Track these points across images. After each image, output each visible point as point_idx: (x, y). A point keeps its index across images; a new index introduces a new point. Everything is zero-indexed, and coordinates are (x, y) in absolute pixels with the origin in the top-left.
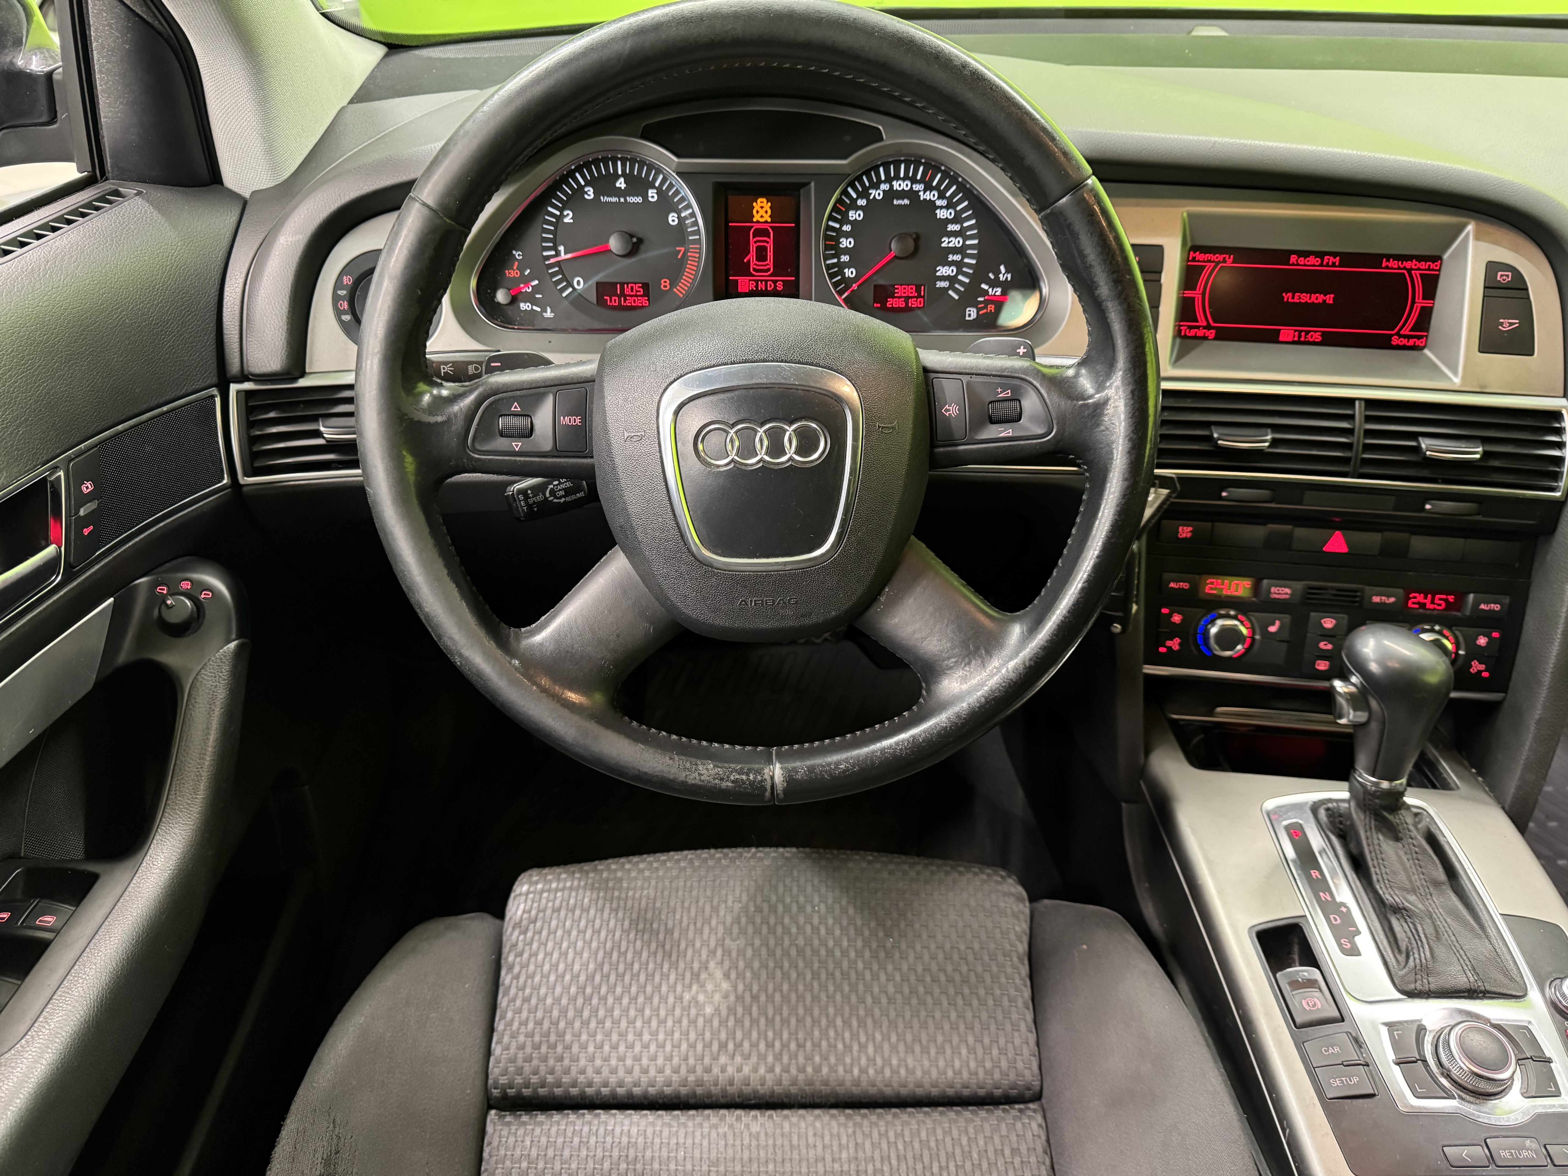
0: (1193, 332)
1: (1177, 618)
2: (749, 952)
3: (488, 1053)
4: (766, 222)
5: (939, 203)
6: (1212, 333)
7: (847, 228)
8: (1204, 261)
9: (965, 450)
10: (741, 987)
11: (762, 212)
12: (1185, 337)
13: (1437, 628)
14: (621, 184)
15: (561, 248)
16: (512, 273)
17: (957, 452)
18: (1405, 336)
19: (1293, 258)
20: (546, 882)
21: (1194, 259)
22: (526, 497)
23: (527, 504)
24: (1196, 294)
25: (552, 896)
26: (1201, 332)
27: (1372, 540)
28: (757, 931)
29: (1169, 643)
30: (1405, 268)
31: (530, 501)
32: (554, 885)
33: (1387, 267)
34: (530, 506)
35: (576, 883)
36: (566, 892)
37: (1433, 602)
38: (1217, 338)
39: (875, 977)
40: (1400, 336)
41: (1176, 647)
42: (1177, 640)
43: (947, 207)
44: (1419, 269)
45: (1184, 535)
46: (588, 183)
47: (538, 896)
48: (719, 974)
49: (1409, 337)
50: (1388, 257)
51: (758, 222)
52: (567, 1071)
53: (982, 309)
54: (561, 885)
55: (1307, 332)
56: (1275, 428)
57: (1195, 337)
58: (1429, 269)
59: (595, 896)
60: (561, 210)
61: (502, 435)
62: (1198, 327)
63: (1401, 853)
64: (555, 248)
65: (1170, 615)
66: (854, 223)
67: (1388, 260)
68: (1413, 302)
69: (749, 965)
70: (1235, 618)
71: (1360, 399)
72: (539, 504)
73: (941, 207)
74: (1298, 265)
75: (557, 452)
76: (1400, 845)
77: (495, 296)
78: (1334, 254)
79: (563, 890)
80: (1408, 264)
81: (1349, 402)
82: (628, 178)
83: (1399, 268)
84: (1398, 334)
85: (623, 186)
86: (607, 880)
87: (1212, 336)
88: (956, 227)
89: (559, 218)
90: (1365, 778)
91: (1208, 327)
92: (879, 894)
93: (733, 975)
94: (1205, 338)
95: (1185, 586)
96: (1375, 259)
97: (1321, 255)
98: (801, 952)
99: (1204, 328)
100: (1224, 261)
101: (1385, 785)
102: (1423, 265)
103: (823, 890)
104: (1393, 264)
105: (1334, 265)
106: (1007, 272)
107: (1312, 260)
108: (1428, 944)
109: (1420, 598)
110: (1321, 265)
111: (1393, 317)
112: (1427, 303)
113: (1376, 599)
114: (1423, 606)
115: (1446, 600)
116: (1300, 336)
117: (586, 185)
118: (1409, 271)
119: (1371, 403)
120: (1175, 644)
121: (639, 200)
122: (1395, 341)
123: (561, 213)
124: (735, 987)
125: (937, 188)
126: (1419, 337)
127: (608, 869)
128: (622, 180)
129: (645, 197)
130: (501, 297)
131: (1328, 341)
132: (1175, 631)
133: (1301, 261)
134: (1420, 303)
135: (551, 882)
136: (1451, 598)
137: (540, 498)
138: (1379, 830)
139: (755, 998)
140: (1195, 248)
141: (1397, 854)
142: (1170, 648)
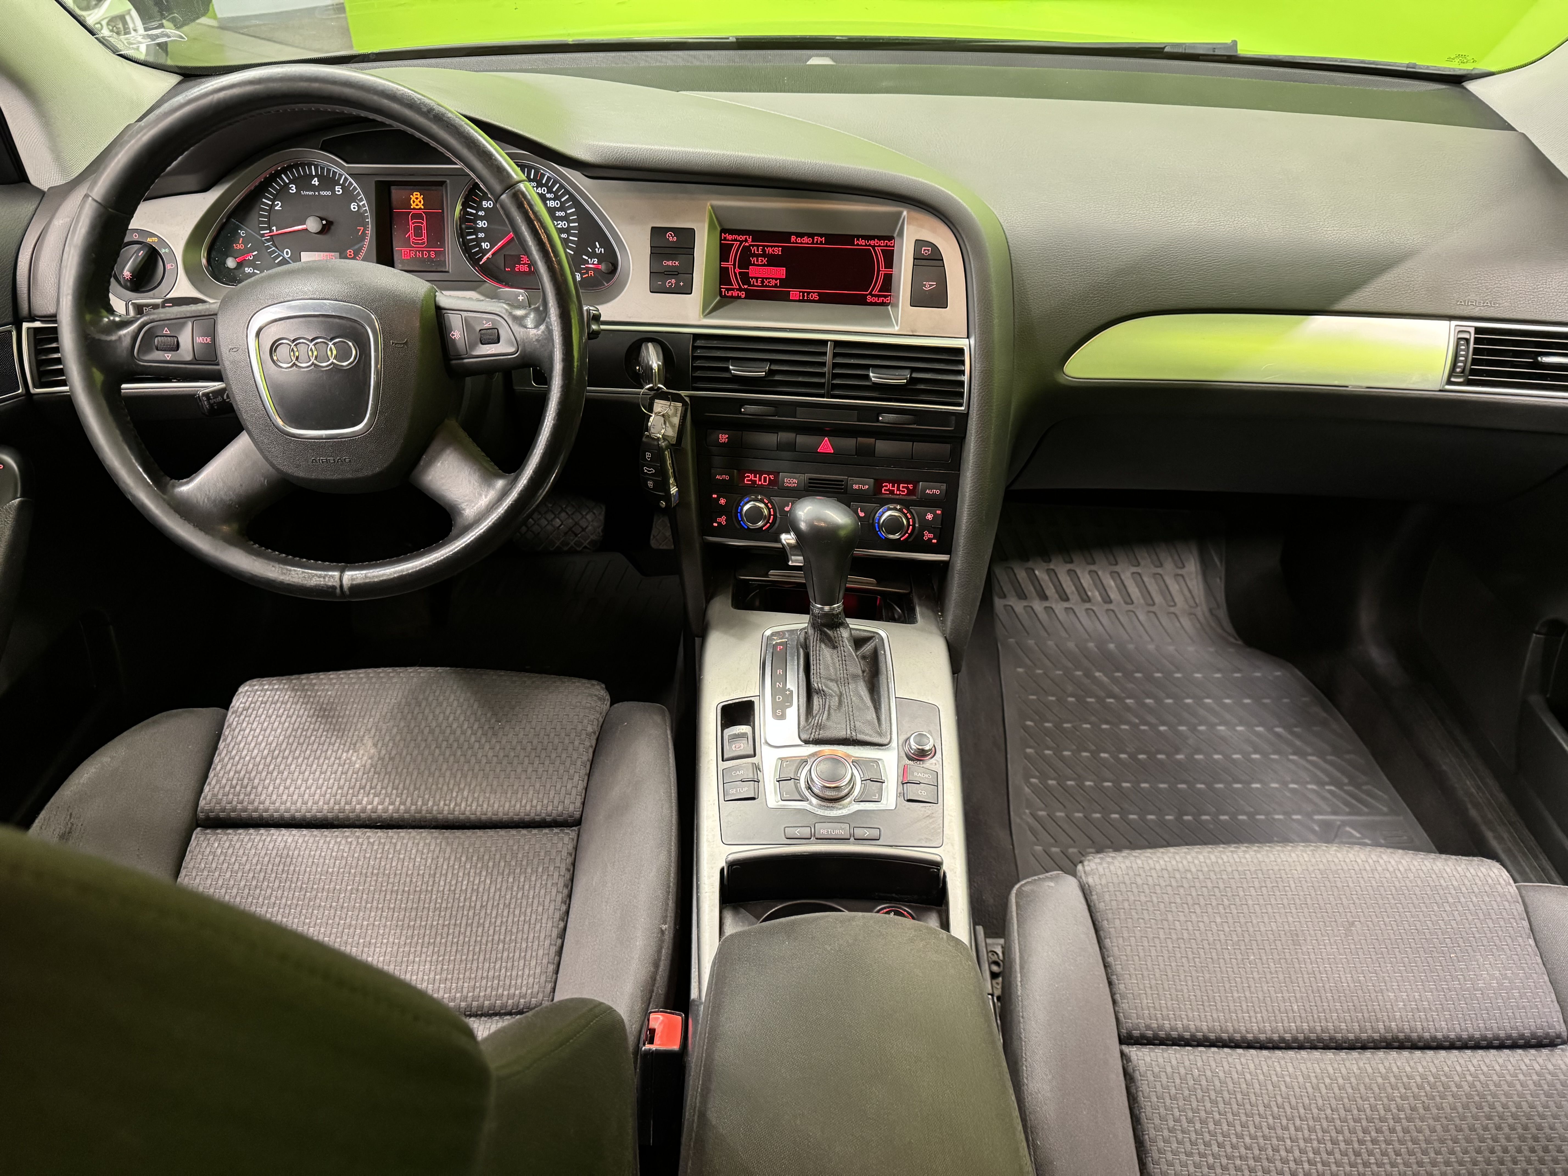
0: (730, 294)
1: (722, 501)
2: (395, 730)
3: (201, 791)
4: (420, 209)
5: (548, 196)
6: (743, 294)
7: (481, 213)
8: (732, 240)
9: (468, 363)
10: (383, 752)
11: (417, 202)
12: (725, 296)
13: (898, 507)
14: (315, 182)
15: (274, 228)
16: (239, 246)
17: (464, 363)
18: (875, 296)
19: (793, 238)
20: (261, 685)
21: (725, 239)
22: (208, 398)
23: (209, 403)
24: (729, 264)
25: (262, 694)
26: (735, 294)
27: (849, 443)
28: (404, 718)
29: (719, 520)
30: (870, 245)
31: (212, 402)
32: (266, 687)
33: (858, 245)
34: (211, 405)
35: (281, 686)
36: (273, 693)
37: (898, 489)
38: (747, 297)
39: (482, 747)
40: (873, 296)
41: (724, 523)
42: (724, 518)
43: (554, 199)
44: (879, 246)
45: (723, 441)
46: (291, 182)
47: (253, 694)
48: (370, 744)
49: (879, 296)
50: (858, 237)
51: (414, 209)
52: (252, 803)
53: (585, 273)
54: (271, 687)
55: (808, 293)
56: (772, 362)
57: (732, 297)
58: (886, 246)
59: (293, 695)
60: (273, 201)
61: (157, 349)
62: (733, 289)
63: (835, 656)
64: (270, 228)
65: (718, 499)
66: (486, 210)
67: (858, 240)
68: (879, 271)
69: (393, 739)
70: (761, 501)
71: (831, 341)
72: (218, 403)
73: (550, 199)
74: (797, 243)
75: (195, 361)
76: (835, 651)
77: (225, 263)
78: (821, 235)
79: (271, 690)
80: (872, 242)
81: (824, 342)
82: (320, 177)
83: (866, 245)
84: (870, 294)
85: (317, 183)
86: (305, 684)
87: (743, 296)
88: (562, 214)
89: (272, 207)
90: (817, 607)
91: (740, 289)
92: (500, 696)
93: (380, 745)
94: (739, 297)
95: (727, 478)
96: (849, 239)
97: (811, 235)
98: (432, 732)
99: (737, 290)
100: (746, 241)
101: (827, 608)
102: (882, 243)
103: (458, 693)
104: (862, 242)
105: (821, 243)
106: (601, 247)
107: (806, 239)
108: (829, 711)
109: (890, 486)
110: (813, 243)
111: (865, 281)
112: (888, 271)
113: (856, 487)
114: (892, 492)
115: (907, 488)
116: (803, 296)
117: (290, 183)
118: (874, 247)
119: (837, 343)
120: (723, 520)
121: (329, 193)
122: (869, 299)
123: (273, 203)
124: (379, 752)
125: (546, 185)
126: (886, 296)
127: (308, 678)
128: (316, 179)
129: (333, 191)
130: (231, 263)
131: (824, 299)
132: (722, 510)
133: (799, 240)
134: (883, 270)
135: (265, 685)
136: (910, 486)
137: (219, 399)
138: (822, 641)
139: (391, 759)
140: (723, 231)
141: (831, 656)
142: (719, 523)
